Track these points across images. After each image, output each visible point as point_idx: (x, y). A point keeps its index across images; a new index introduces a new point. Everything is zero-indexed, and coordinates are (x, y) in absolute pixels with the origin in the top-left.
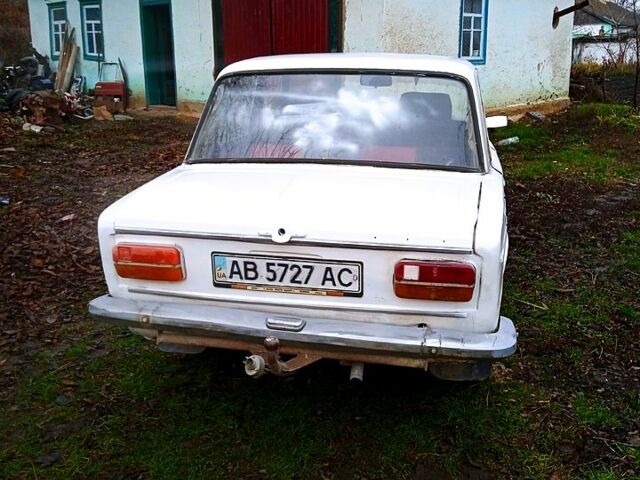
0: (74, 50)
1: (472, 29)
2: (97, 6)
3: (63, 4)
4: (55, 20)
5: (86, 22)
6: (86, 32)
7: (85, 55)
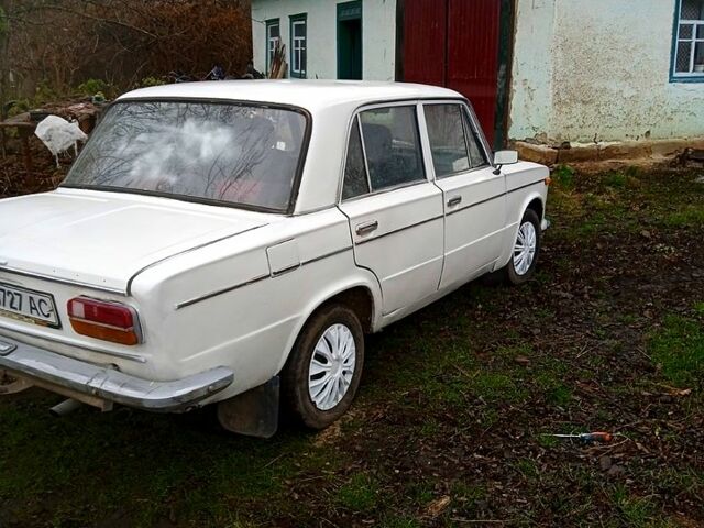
0: (282, 67)
1: (694, 40)
2: (303, 22)
3: (278, 20)
4: (272, 36)
5: (294, 38)
6: (294, 48)
7: (292, 72)
